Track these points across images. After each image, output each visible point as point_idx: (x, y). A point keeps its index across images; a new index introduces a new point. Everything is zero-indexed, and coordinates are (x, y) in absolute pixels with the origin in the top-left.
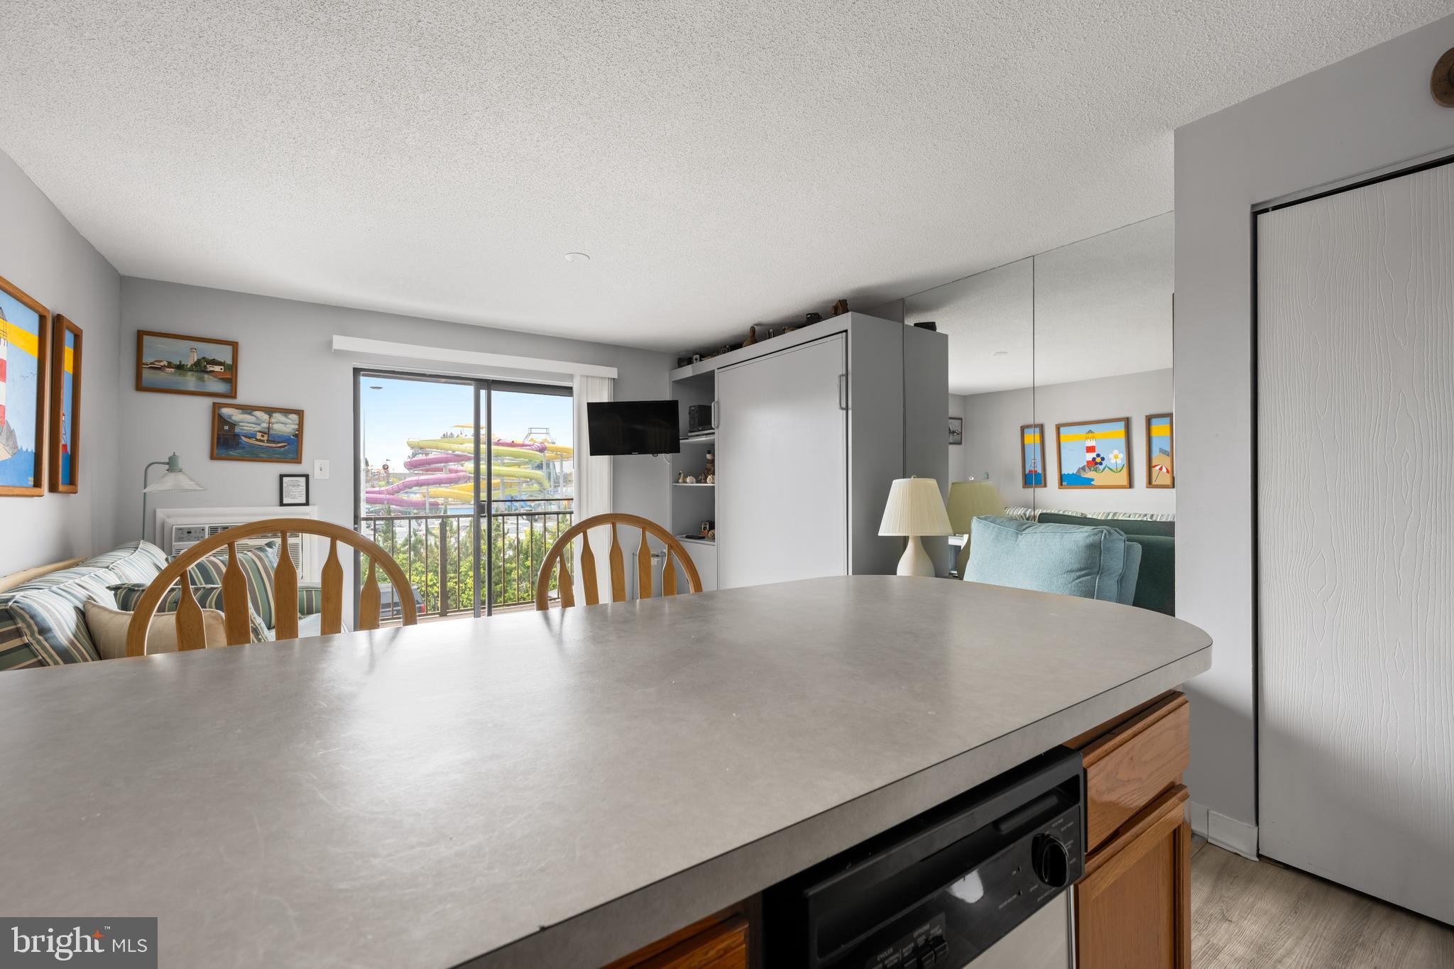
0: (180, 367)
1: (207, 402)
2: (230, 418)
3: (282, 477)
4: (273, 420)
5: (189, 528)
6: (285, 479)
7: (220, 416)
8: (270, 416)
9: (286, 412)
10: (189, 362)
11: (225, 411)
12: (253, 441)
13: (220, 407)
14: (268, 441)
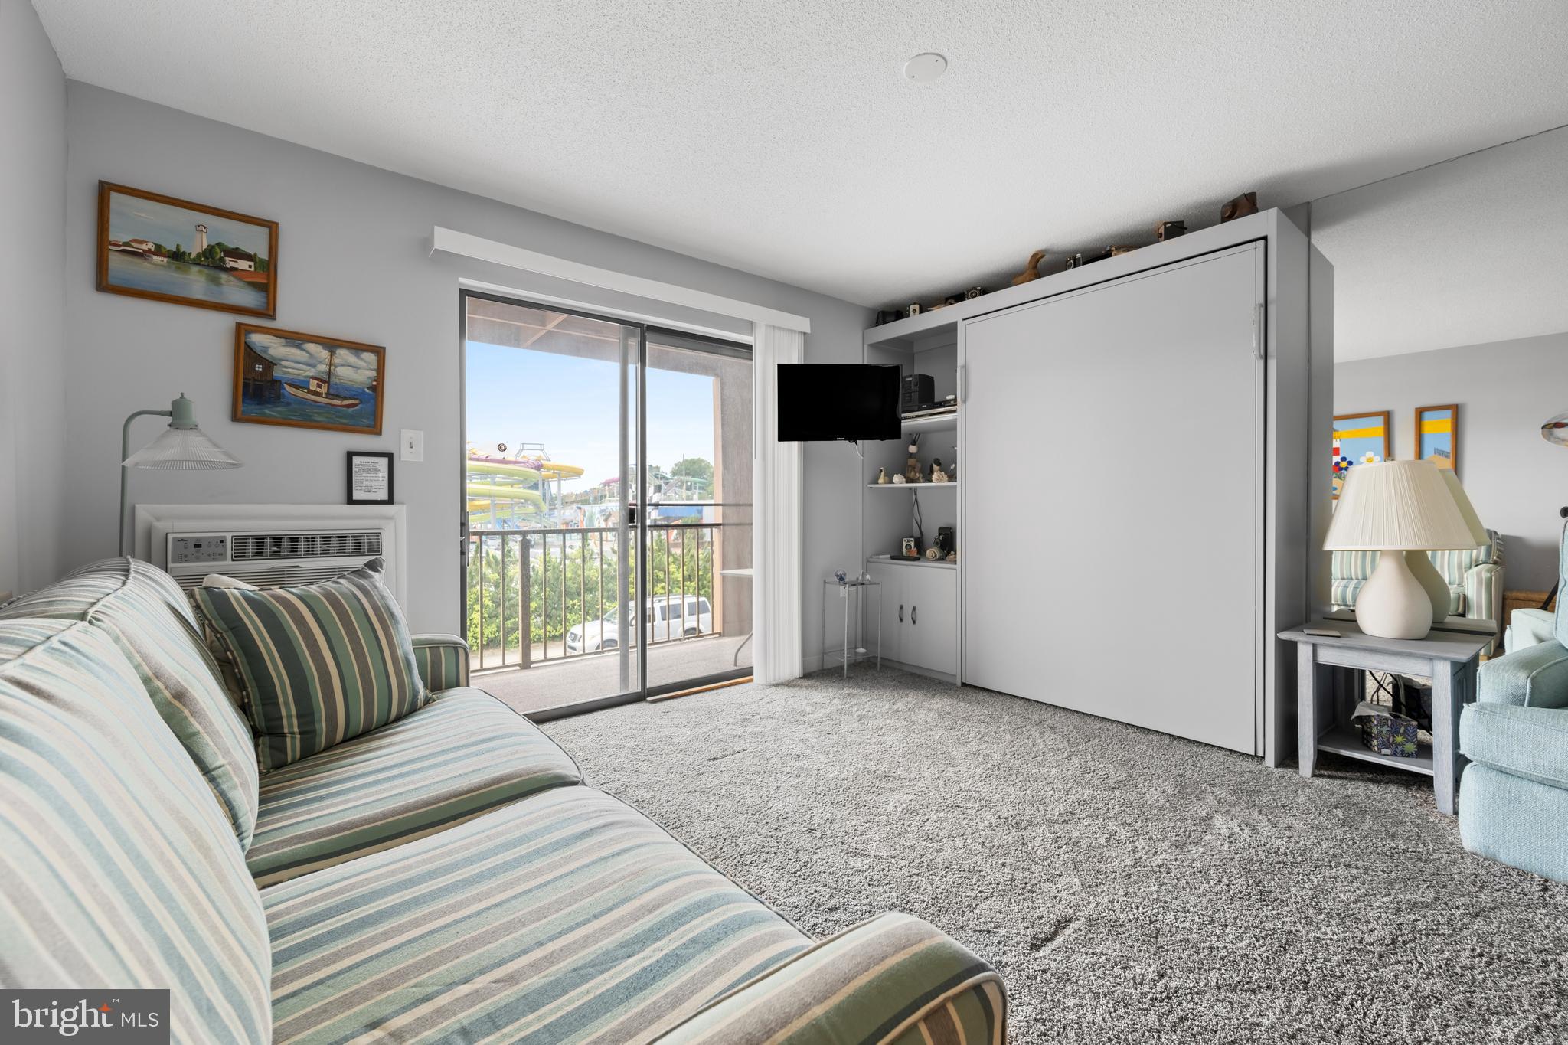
0: (177, 256)
1: (225, 322)
2: (265, 352)
3: (350, 455)
4: (336, 360)
5: (198, 539)
6: (356, 460)
7: (249, 347)
8: (332, 353)
9: (358, 348)
10: (194, 249)
11: (257, 339)
12: (302, 394)
13: (249, 332)
14: (329, 395)
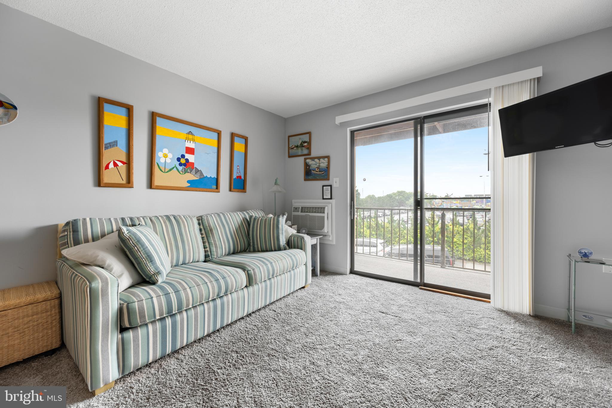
0: (297, 147)
1: (303, 159)
3: (323, 186)
4: (320, 162)
5: (296, 207)
6: (324, 188)
8: (319, 160)
9: (324, 157)
10: (299, 144)
11: (308, 161)
12: (315, 172)
14: (320, 171)
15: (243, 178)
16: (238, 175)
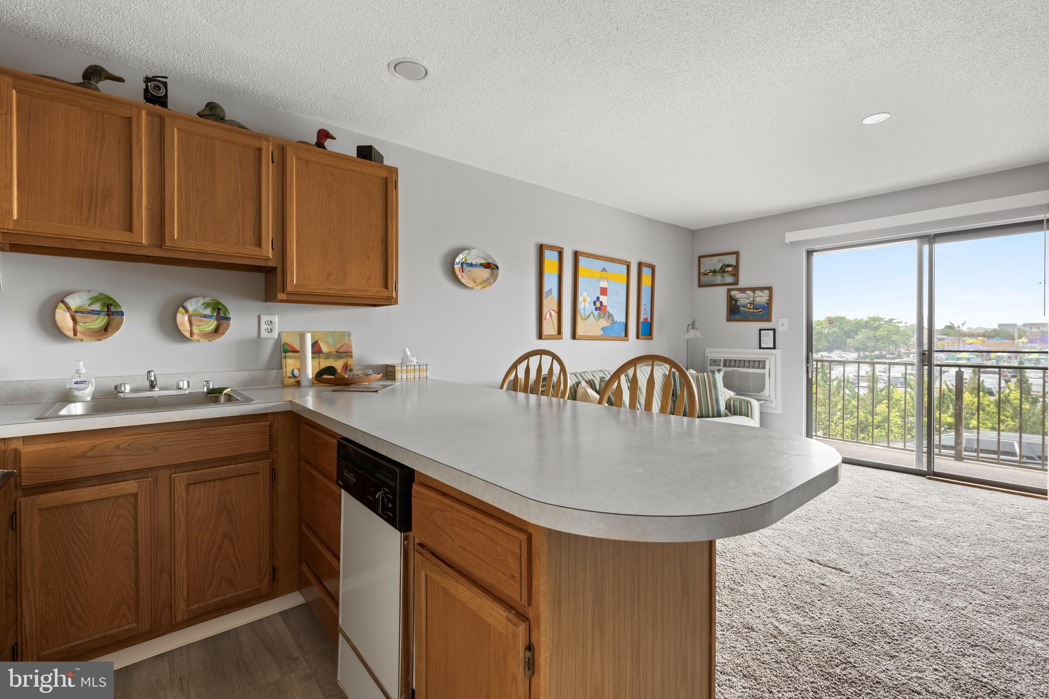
0: (715, 272)
1: (724, 289)
2: (735, 297)
3: (760, 330)
4: (755, 295)
5: (715, 359)
6: (762, 332)
7: (731, 296)
8: (754, 293)
9: (762, 289)
10: (718, 268)
11: (733, 293)
12: (746, 309)
13: (730, 291)
14: (754, 309)
15: (649, 320)
16: (645, 317)
